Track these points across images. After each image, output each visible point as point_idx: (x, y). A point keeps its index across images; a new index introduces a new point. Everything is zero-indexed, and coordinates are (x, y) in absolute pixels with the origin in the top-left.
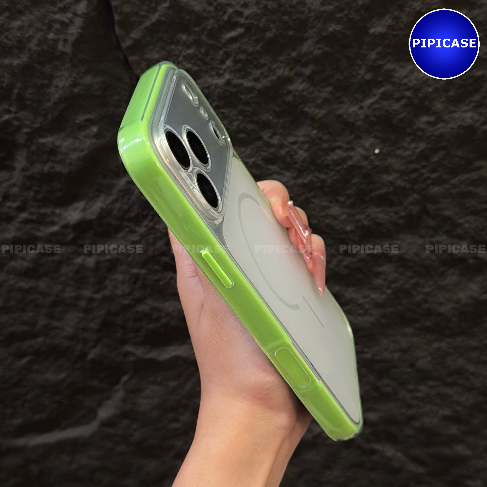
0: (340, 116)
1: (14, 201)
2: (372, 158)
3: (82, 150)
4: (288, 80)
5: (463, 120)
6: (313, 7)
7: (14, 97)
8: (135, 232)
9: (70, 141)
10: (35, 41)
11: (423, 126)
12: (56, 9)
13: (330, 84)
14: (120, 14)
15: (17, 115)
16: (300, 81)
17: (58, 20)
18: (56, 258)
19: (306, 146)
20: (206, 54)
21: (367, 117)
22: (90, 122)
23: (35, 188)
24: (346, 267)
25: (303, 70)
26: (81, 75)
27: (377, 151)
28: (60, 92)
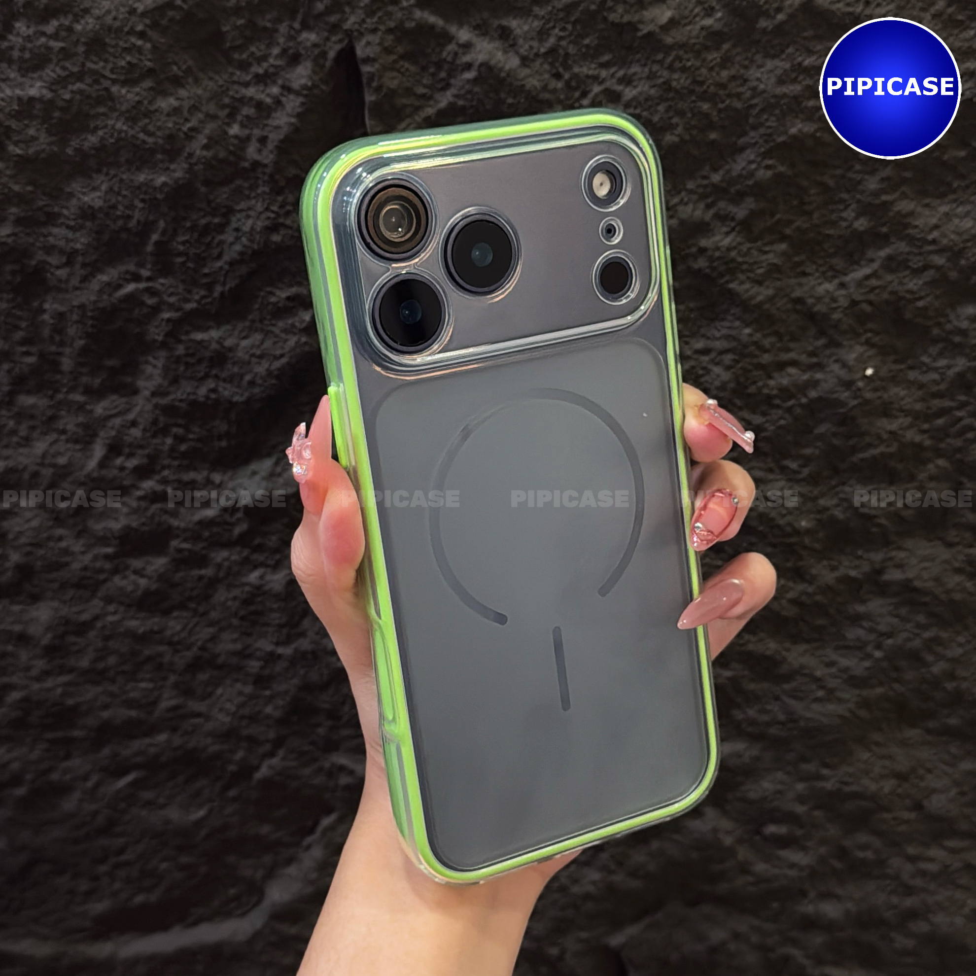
0: (800, 301)
1: (131, 455)
2: (860, 384)
3: (276, 357)
4: (701, 228)
6: (762, 86)
7: (150, 248)
9: (257, 337)
10: (201, 139)
11: (964, 324)
12: (247, 78)
13: (783, 238)
14: (378, 89)
15: (150, 285)
16: (725, 229)
17: (251, 99)
18: (208, 572)
19: (728, 358)
21: (854, 303)
22: (298, 302)
23: (180, 431)
24: (793, 602)
25: (733, 209)
27: (869, 372)
28: (244, 239)
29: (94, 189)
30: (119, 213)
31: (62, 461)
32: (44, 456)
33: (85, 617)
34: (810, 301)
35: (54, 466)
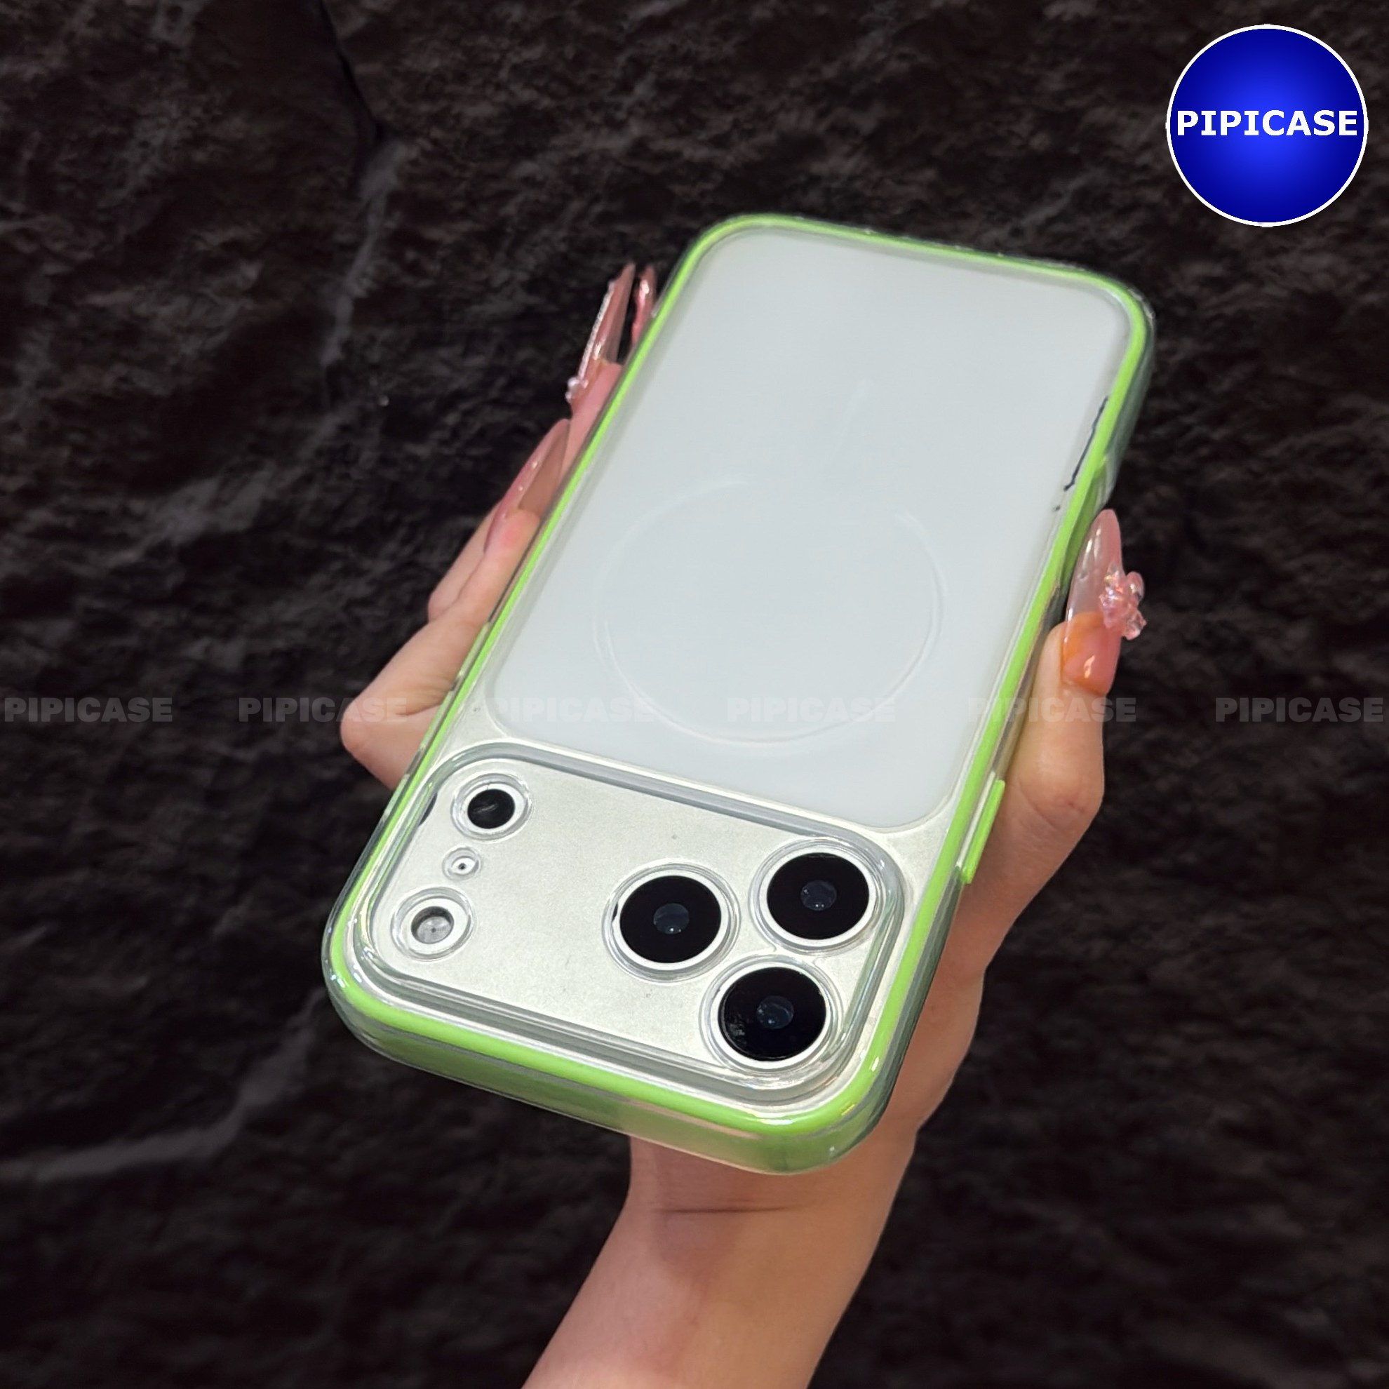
1: (12, 472)
3: (212, 332)
4: (811, 146)
5: (1307, 276)
7: (21, 170)
8: (360, 573)
9: (181, 302)
10: (85, 12)
11: (1192, 290)
13: (930, 161)
15: (25, 225)
16: (846, 148)
18: (132, 641)
20: (579, 62)
22: (236, 250)
23: (76, 437)
25: (856, 118)
26: (218, 113)
28: (155, 160)
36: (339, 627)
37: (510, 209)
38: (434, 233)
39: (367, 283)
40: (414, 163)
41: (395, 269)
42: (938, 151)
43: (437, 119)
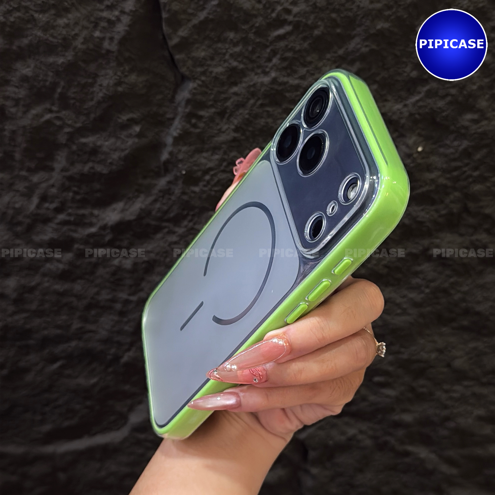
1: (52, 202)
2: (415, 156)
3: (123, 150)
6: (362, 5)
7: (56, 96)
8: (174, 233)
9: (112, 140)
10: (80, 39)
11: (467, 124)
12: (103, 7)
13: (376, 82)
14: (169, 11)
15: (58, 115)
17: (105, 18)
20: (253, 52)
21: (411, 115)
22: (133, 121)
23: (75, 189)
24: (386, 266)
26: (126, 74)
27: (420, 149)
28: (104, 91)
29: (28, 67)
30: (40, 79)
31: (17, 206)
32: (9, 203)
33: (33, 284)
34: (390, 114)
35: (14, 208)
36: (166, 252)
37: (228, 104)
38: (202, 113)
39: (178, 131)
40: (195, 89)
41: (188, 126)
42: (378, 79)
43: (204, 73)
